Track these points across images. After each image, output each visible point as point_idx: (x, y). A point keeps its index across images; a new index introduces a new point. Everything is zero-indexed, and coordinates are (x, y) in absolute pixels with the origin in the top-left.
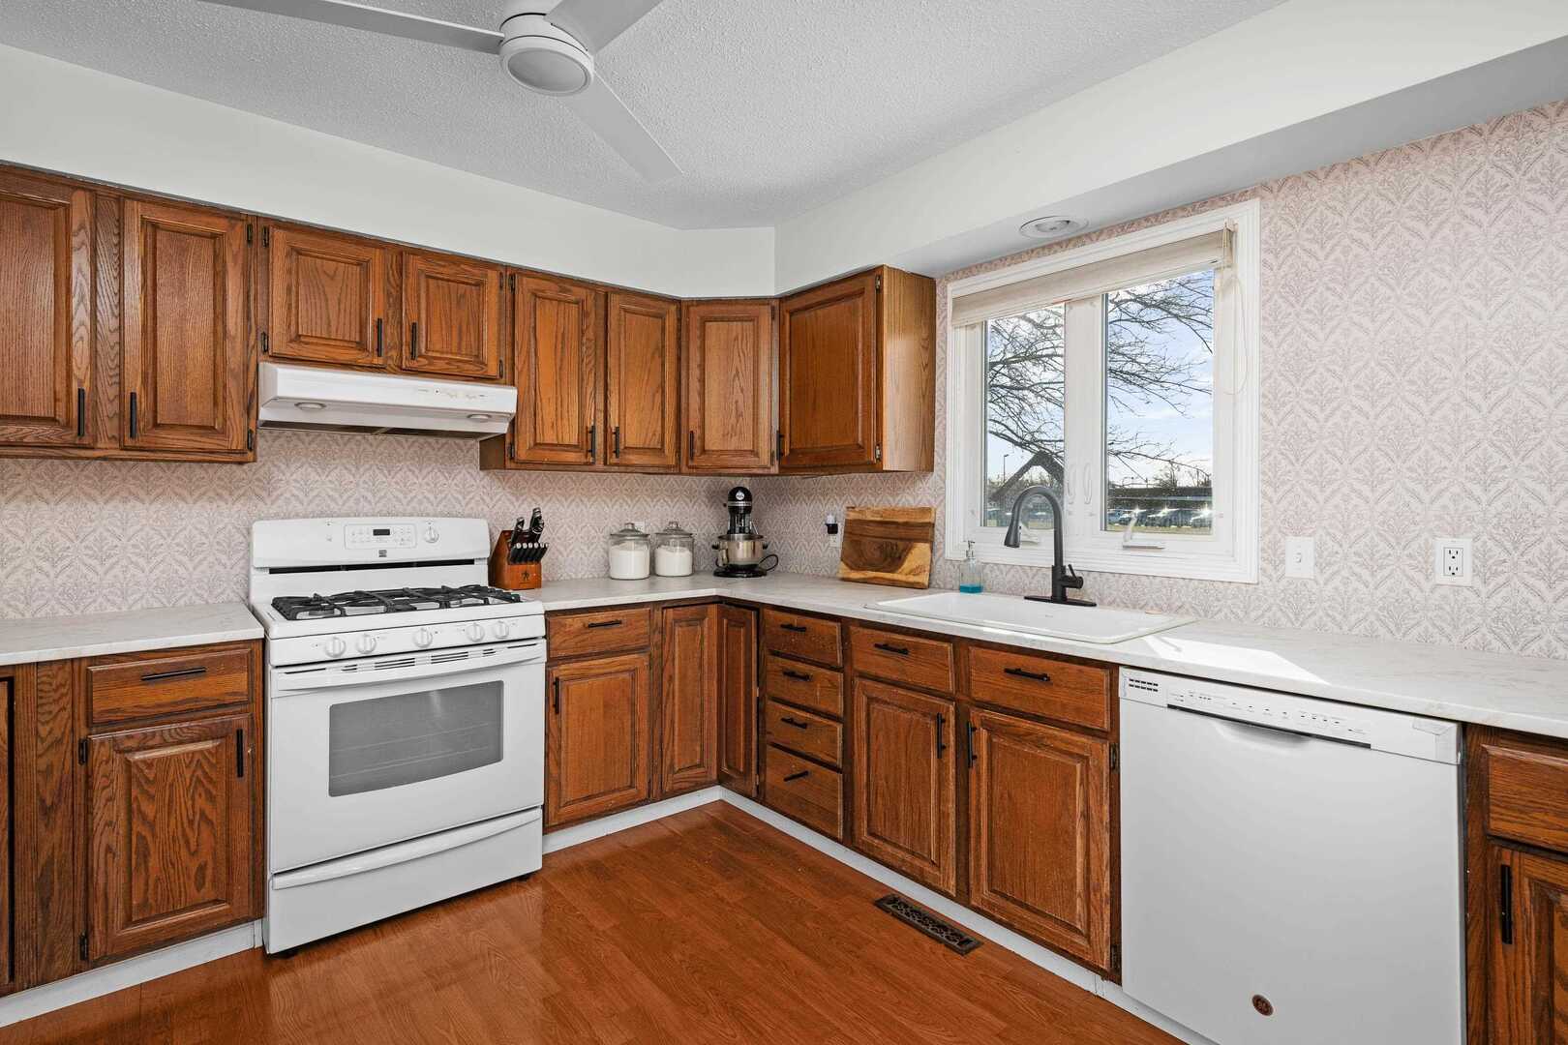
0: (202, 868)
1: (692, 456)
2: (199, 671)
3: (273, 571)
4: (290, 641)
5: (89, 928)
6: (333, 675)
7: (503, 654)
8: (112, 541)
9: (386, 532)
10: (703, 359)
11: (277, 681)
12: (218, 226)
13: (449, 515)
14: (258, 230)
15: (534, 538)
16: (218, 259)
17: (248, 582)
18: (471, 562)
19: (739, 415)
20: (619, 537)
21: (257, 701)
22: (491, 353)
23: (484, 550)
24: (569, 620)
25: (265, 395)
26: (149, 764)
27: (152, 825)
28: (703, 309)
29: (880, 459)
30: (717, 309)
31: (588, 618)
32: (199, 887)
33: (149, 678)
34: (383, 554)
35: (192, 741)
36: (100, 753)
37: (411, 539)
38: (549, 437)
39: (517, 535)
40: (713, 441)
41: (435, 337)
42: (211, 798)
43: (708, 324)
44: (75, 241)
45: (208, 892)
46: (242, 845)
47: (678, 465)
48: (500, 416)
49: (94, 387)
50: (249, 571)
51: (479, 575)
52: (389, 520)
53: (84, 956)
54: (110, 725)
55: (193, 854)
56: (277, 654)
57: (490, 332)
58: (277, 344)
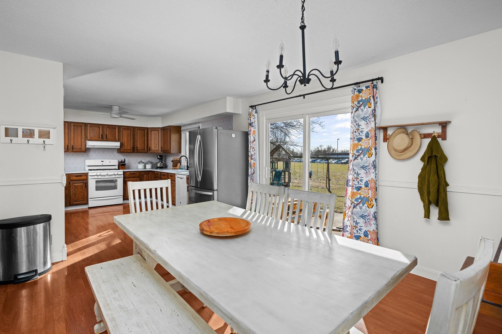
0: (82, 197)
1: (149, 151)
2: (81, 176)
3: (88, 166)
4: (91, 173)
5: (70, 201)
6: (96, 177)
7: (117, 176)
8: (68, 162)
9: (103, 161)
10: (151, 136)
11: (89, 177)
12: (82, 124)
13: (112, 159)
14: (86, 124)
15: (125, 163)
16: (81, 128)
17: (85, 168)
18: (115, 166)
19: (156, 145)
20: (139, 163)
21: (87, 180)
22: (117, 138)
23: (117, 164)
24: (127, 173)
25: (87, 145)
26: (76, 185)
27: (76, 192)
28: (151, 129)
29: (170, 152)
30: (153, 129)
31: (130, 173)
32: (81, 199)
33: (76, 176)
34: (102, 164)
35: (81, 183)
36: (71, 184)
37: (107, 162)
38: (126, 148)
39: (122, 162)
40: (153, 148)
41: (109, 136)
42: (83, 190)
43: (152, 131)
44: (66, 128)
45: (82, 200)
46: (86, 194)
47: (148, 151)
48: (118, 146)
49: (68, 144)
50: (85, 167)
51: (117, 167)
52: (104, 160)
53: (70, 205)
54: (72, 181)
55: (81, 195)
56: (89, 174)
57: (117, 135)
58: (88, 138)
